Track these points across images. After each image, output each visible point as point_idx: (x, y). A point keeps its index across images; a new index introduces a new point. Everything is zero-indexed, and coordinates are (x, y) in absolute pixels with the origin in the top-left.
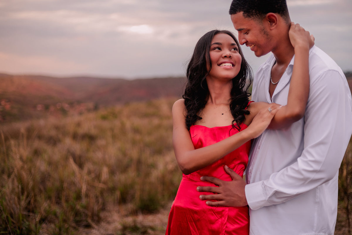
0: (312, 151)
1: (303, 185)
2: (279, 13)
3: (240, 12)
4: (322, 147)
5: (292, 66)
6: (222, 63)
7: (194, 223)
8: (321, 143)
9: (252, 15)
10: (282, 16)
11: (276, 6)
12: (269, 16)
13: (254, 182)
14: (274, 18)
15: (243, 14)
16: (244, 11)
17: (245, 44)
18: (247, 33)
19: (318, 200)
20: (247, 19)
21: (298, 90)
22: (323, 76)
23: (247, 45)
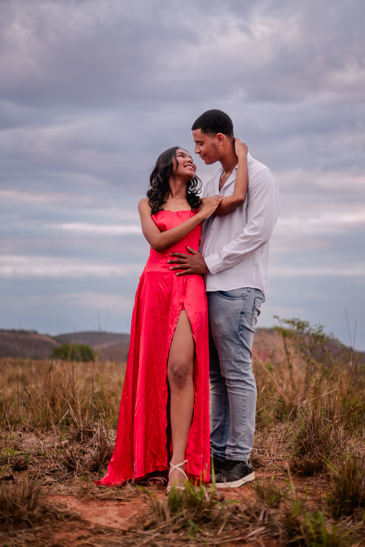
0: (254, 222)
1: (248, 247)
2: (226, 135)
3: (199, 128)
4: (261, 218)
5: (236, 169)
6: (186, 166)
7: (163, 282)
8: (260, 215)
9: (207, 132)
10: (228, 137)
11: (225, 129)
12: (219, 136)
13: (207, 256)
14: (222, 137)
15: (201, 130)
16: (202, 129)
17: (199, 154)
18: (202, 145)
19: (256, 263)
20: (203, 134)
21: (242, 185)
22: (261, 172)
23: (200, 155)
